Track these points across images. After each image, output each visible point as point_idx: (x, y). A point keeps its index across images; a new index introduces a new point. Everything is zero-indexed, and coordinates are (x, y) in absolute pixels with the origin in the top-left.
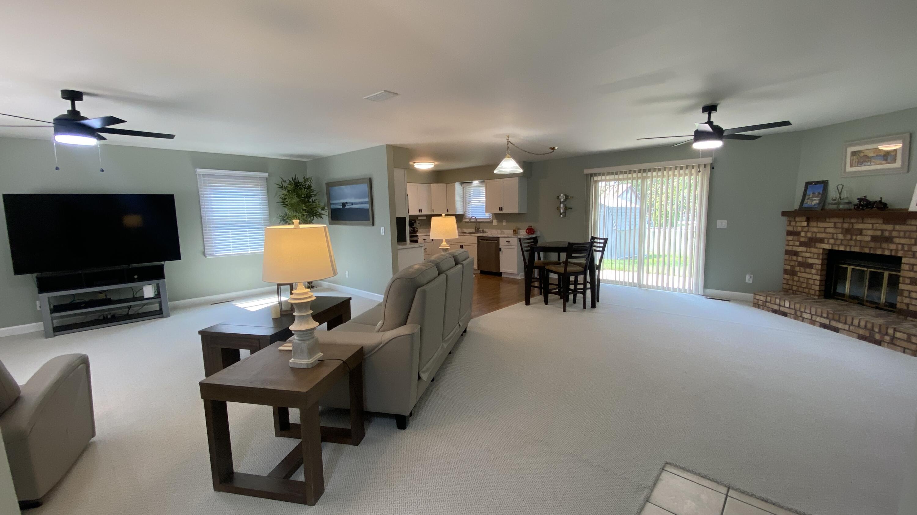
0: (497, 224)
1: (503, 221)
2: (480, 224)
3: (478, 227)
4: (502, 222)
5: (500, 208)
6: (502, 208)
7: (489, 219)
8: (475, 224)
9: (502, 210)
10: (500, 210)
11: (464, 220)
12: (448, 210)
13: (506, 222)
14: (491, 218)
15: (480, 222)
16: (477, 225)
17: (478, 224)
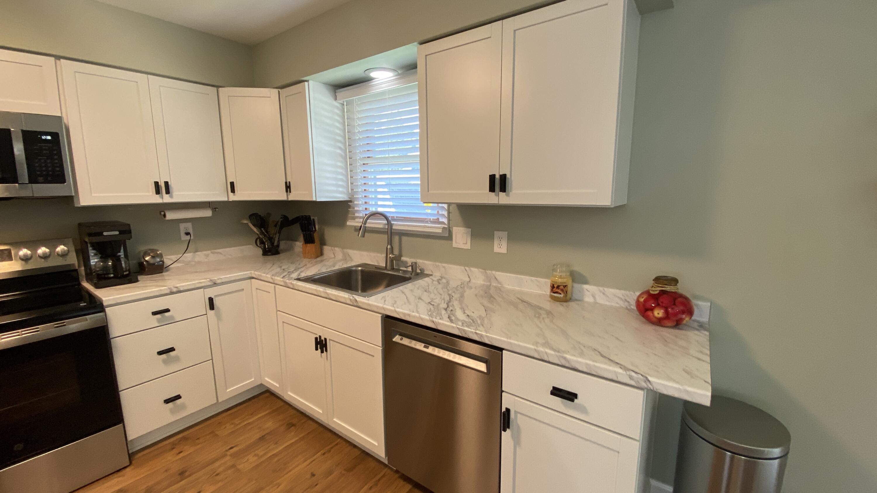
0: (468, 246)
1: (496, 233)
2: (404, 239)
3: (396, 252)
4: (491, 238)
5: (492, 178)
6: (503, 178)
7: (437, 221)
8: (385, 237)
9: (503, 189)
10: (492, 189)
11: (349, 223)
12: (288, 187)
13: (510, 239)
14: (445, 221)
15: (402, 234)
16: (390, 242)
17: (396, 239)
